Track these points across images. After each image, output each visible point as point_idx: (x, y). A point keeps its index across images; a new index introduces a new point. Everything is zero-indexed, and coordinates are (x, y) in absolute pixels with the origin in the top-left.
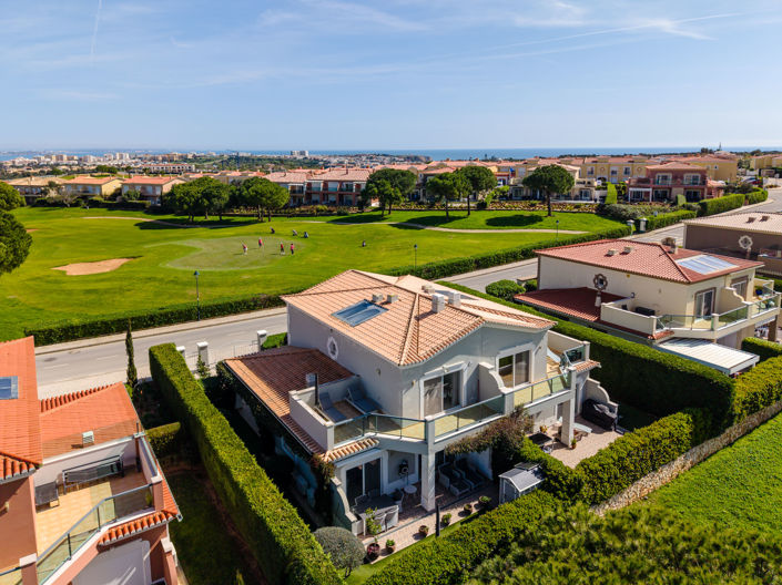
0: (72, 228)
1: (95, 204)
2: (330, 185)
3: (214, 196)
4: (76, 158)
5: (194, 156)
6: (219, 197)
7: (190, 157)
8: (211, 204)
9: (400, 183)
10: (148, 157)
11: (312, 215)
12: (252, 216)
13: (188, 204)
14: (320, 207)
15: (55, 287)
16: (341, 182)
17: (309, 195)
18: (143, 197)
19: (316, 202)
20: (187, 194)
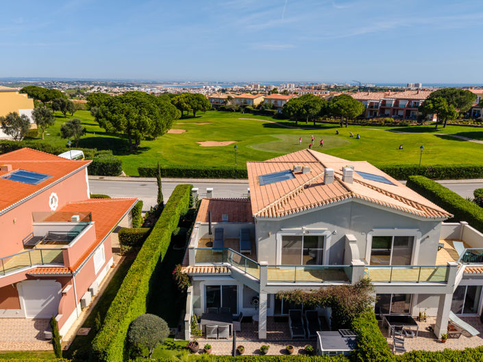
0: (229, 123)
1: (248, 111)
2: (401, 103)
3: (311, 107)
4: (265, 87)
5: (335, 87)
6: (314, 108)
7: (332, 87)
8: (308, 112)
10: (306, 87)
11: (380, 125)
12: (338, 123)
14: (388, 119)
15: (184, 150)
16: (410, 100)
17: (382, 110)
18: (274, 108)
19: (388, 116)
20: (294, 105)
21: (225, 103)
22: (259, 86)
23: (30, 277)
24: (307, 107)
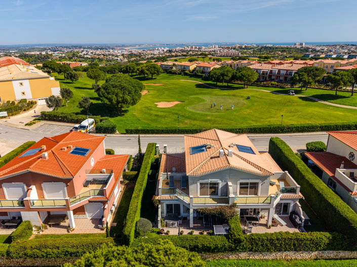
0: (174, 84)
1: (186, 74)
2: (282, 72)
3: (225, 75)
4: (198, 47)
5: (246, 47)
6: (227, 76)
7: (243, 47)
8: (224, 78)
9: (313, 75)
10: (226, 47)
11: (268, 87)
13: (214, 78)
14: (273, 82)
15: (149, 111)
17: (270, 76)
18: (203, 72)
19: (273, 80)
20: (215, 73)
21: (172, 68)
22: (194, 47)
23: (90, 202)
24: (223, 75)
